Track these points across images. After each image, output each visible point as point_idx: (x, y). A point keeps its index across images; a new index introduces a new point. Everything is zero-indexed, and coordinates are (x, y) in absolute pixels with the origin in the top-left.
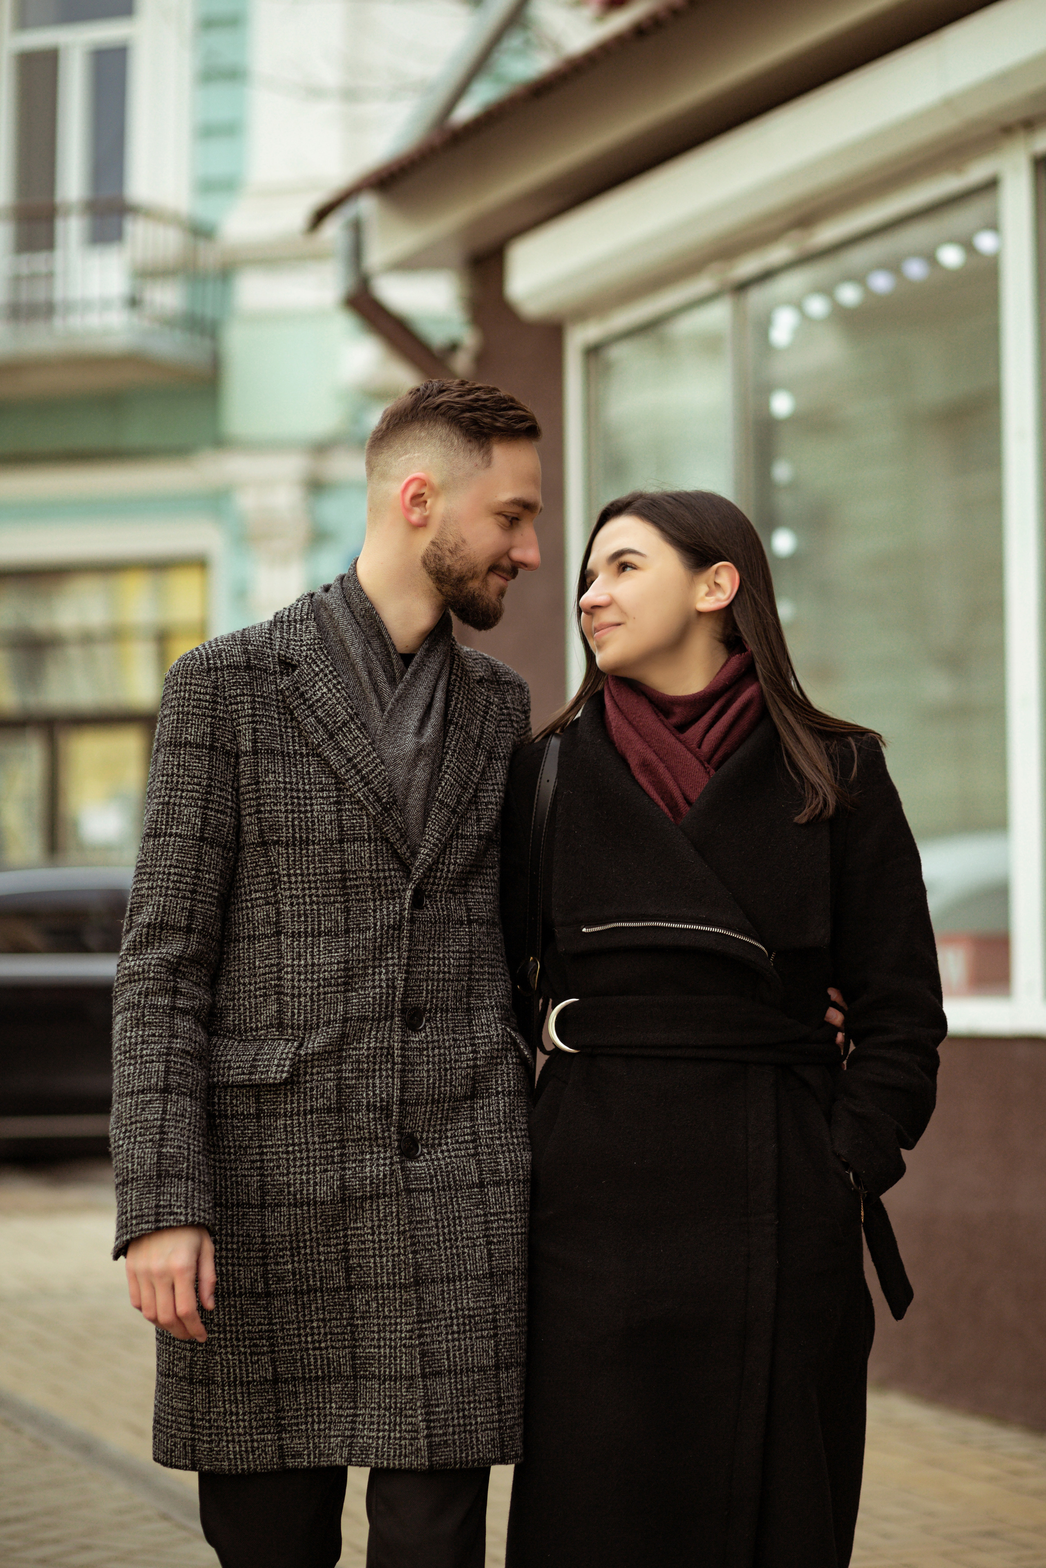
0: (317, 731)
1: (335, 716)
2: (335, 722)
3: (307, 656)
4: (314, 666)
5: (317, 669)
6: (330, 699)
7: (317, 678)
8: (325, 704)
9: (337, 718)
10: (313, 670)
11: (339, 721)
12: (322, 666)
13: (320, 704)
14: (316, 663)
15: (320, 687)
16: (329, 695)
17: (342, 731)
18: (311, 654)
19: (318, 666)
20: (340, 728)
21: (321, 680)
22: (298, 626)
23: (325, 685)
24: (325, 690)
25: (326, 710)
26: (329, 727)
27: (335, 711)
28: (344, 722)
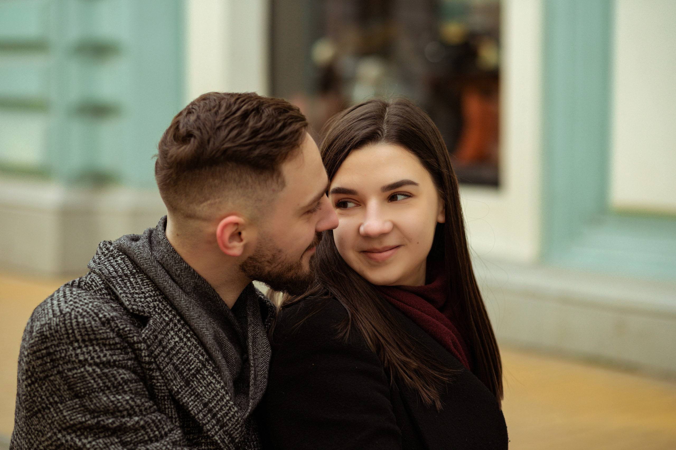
0: (175, 378)
1: (189, 363)
2: (189, 370)
3: (155, 307)
4: (164, 316)
5: (167, 319)
6: (182, 348)
7: (168, 328)
8: (178, 352)
9: (191, 366)
10: (164, 320)
11: (193, 368)
12: (170, 316)
13: (174, 352)
14: (164, 313)
15: (172, 336)
16: (181, 344)
17: (197, 378)
18: (158, 305)
19: (167, 316)
20: (194, 375)
21: (172, 329)
22: (132, 280)
23: (176, 334)
24: (177, 339)
25: (180, 358)
26: (185, 374)
27: (188, 359)
28: (197, 370)
